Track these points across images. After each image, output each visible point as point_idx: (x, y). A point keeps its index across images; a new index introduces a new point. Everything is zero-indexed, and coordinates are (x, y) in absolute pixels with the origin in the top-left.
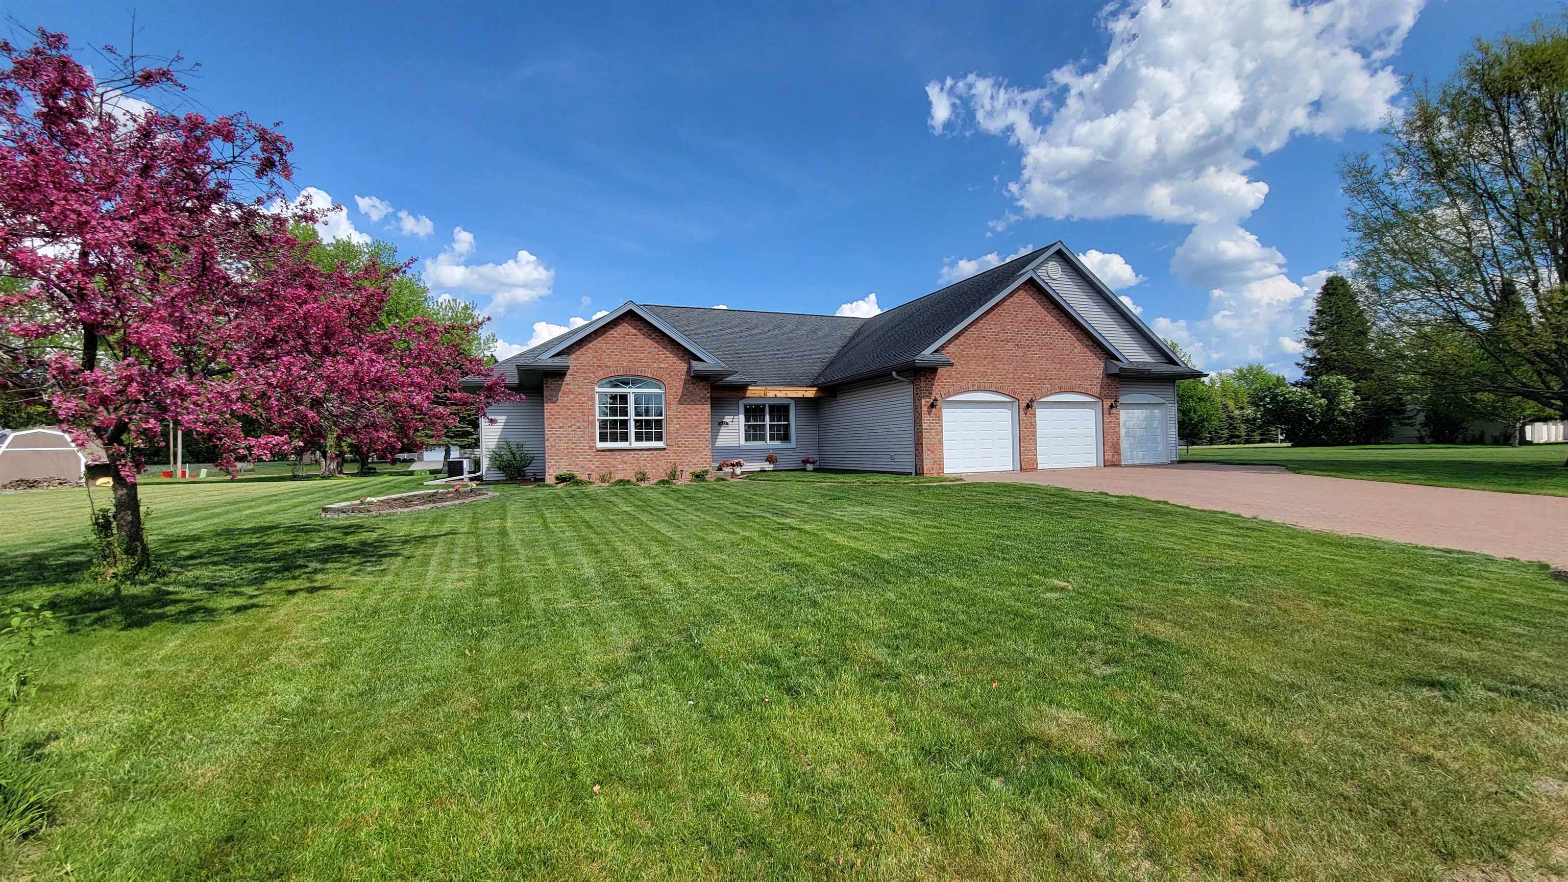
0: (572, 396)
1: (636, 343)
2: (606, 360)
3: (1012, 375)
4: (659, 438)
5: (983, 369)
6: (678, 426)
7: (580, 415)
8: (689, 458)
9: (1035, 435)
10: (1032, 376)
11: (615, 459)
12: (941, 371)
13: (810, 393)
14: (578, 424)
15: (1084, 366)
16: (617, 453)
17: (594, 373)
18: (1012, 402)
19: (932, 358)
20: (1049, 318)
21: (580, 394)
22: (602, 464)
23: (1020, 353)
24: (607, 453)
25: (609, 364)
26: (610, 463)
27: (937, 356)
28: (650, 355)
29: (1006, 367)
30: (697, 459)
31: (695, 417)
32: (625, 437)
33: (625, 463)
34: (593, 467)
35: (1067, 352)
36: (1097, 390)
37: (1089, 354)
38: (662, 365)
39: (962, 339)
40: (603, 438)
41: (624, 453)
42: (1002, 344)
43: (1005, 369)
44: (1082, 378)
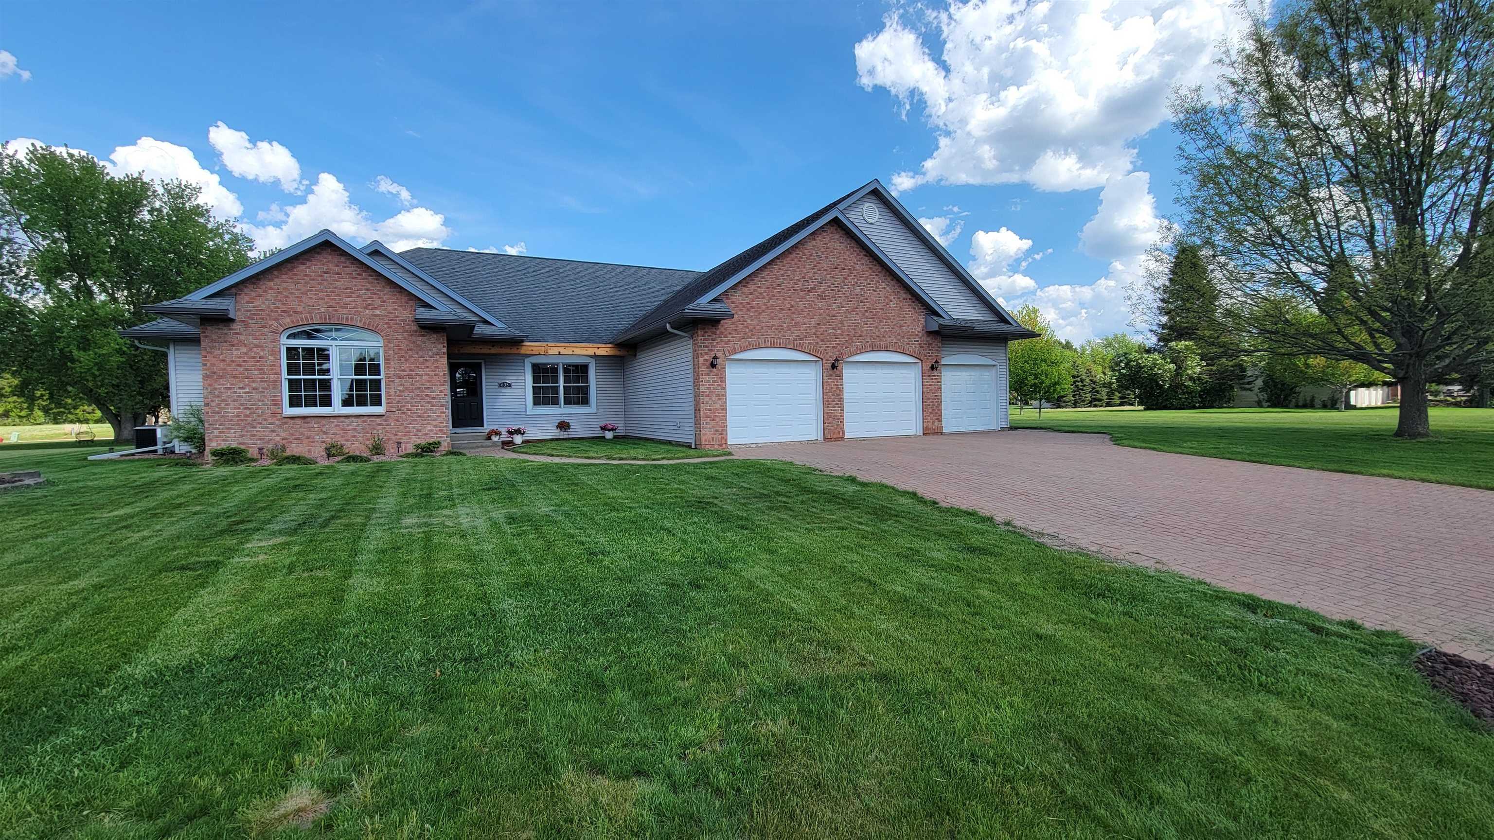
2: (295, 304)
3: (813, 330)
4: (377, 401)
6: (401, 388)
9: (841, 400)
10: (839, 332)
11: (309, 429)
14: (254, 385)
15: (902, 322)
16: (313, 421)
17: (276, 319)
18: (816, 361)
19: (708, 307)
20: (859, 267)
21: (256, 346)
22: (292, 435)
24: (299, 421)
25: (299, 309)
26: (302, 434)
29: (806, 320)
31: (425, 377)
32: (326, 401)
36: (915, 348)
37: (907, 309)
38: (378, 312)
40: (294, 402)
41: (324, 422)
42: (801, 293)
43: (805, 324)
44: (899, 335)
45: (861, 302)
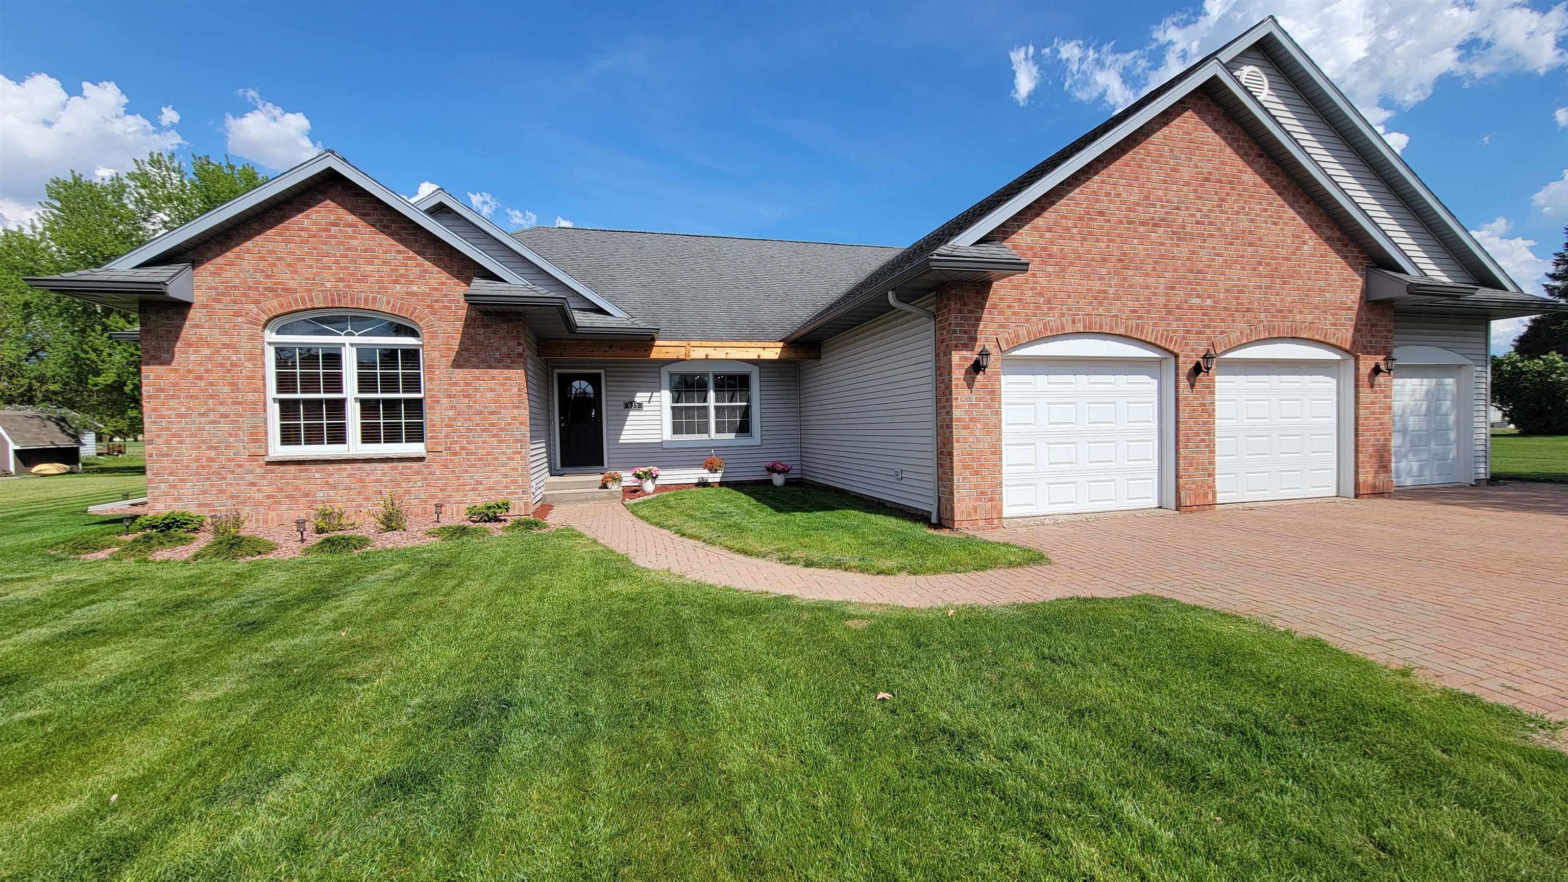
0: (207, 351)
1: (354, 243)
2: (284, 276)
3: (1162, 300)
4: (416, 434)
5: (1097, 285)
6: (451, 413)
7: (226, 389)
8: (478, 476)
9: (1210, 432)
10: (1209, 302)
11: (311, 480)
12: (1001, 290)
13: (772, 352)
14: (222, 409)
15: (1322, 283)
16: (313, 468)
17: (257, 302)
18: (1160, 361)
19: (976, 252)
20: (1250, 177)
21: (226, 346)
22: (281, 490)
23: (1183, 251)
24: (292, 468)
25: (291, 284)
26: (297, 489)
27: (990, 251)
28: (386, 268)
29: (1150, 281)
30: (496, 477)
31: (489, 395)
32: (338, 435)
33: (334, 487)
34: (259, 496)
35: (1284, 253)
36: (1345, 335)
37: (1333, 257)
38: (415, 288)
39: (1050, 215)
40: (289, 436)
41: (331, 468)
42: (1141, 229)
43: (1147, 287)
44: (1317, 307)
45: (1251, 244)
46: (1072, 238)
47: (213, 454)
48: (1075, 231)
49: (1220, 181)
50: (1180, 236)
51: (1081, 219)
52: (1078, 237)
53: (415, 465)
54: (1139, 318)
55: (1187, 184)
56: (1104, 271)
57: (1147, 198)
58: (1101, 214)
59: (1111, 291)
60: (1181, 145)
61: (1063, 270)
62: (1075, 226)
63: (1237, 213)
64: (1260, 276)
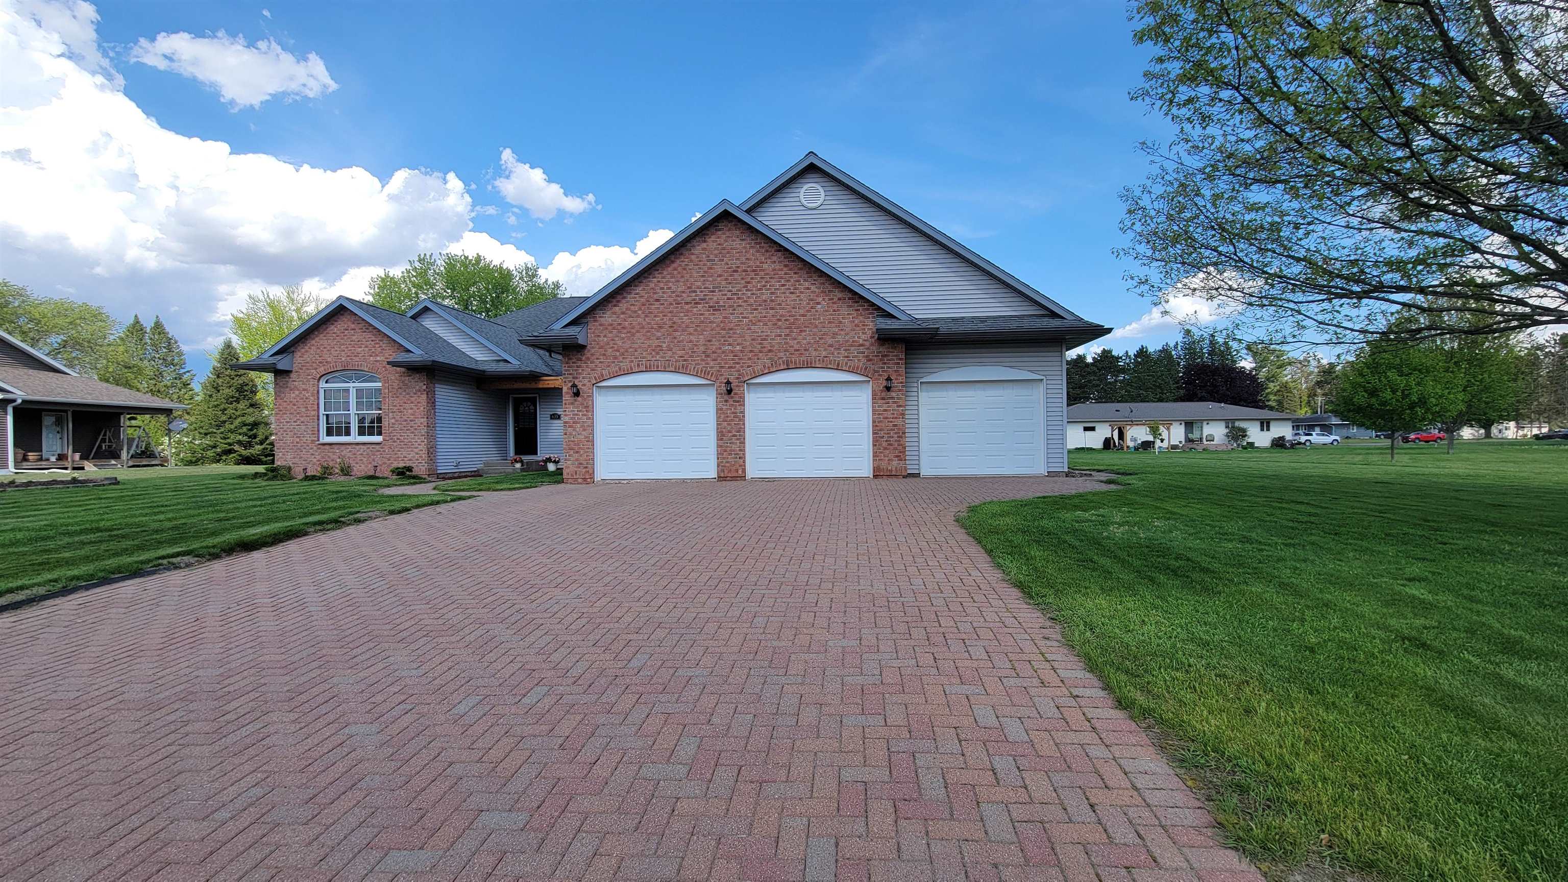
0: (297, 392)
2: (325, 356)
3: (702, 348)
5: (656, 342)
6: (393, 421)
7: (304, 410)
8: (405, 454)
9: (743, 431)
11: (334, 453)
12: (591, 349)
14: (302, 419)
15: (836, 329)
16: (336, 447)
17: (316, 369)
19: (556, 333)
21: (304, 390)
22: (324, 457)
24: (327, 447)
25: (329, 360)
26: (329, 457)
28: (367, 349)
29: (692, 338)
30: (413, 454)
33: (343, 457)
34: (315, 460)
37: (844, 311)
38: (378, 358)
40: (329, 432)
41: (343, 447)
46: (638, 316)
47: (298, 440)
48: (640, 312)
49: (745, 271)
50: (715, 309)
51: (644, 305)
52: (643, 316)
53: (377, 447)
54: (685, 360)
55: (720, 276)
56: (659, 334)
57: (689, 288)
58: (657, 300)
59: (664, 345)
60: (716, 252)
61: (633, 335)
62: (640, 309)
63: (760, 289)
64: (780, 328)
